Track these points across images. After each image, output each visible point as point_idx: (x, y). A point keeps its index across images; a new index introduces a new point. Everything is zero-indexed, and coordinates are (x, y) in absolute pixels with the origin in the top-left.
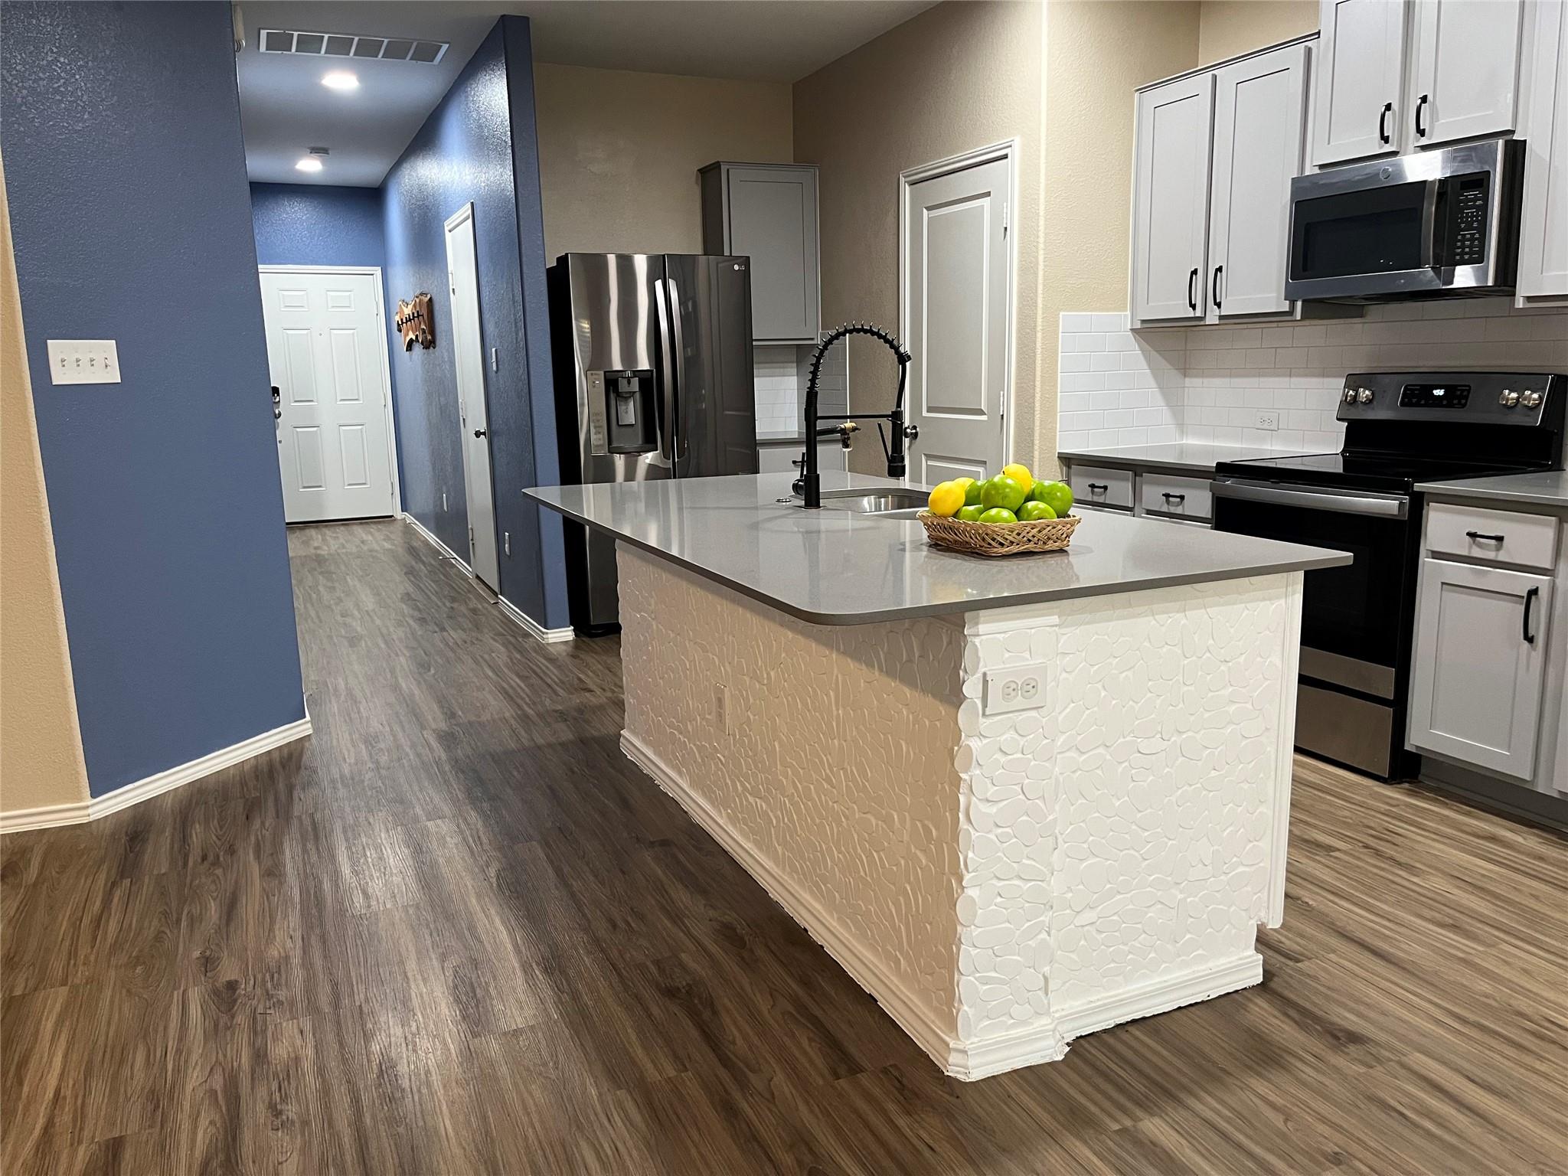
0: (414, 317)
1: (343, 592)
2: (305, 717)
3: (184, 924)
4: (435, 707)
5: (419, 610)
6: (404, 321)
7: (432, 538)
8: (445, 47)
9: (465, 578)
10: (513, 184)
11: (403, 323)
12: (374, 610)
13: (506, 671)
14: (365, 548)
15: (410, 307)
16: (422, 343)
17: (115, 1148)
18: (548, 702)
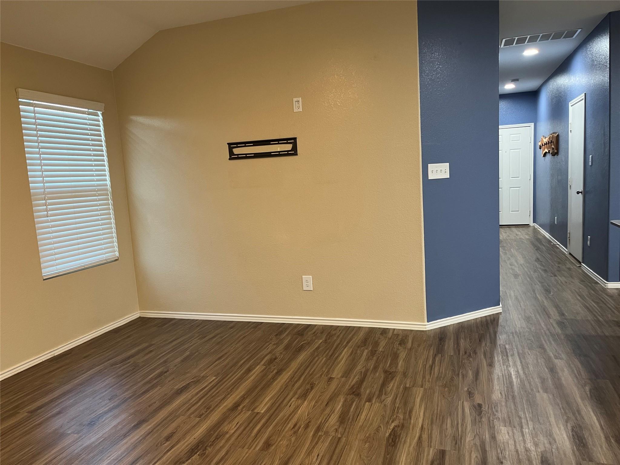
0: (549, 143)
1: (510, 255)
2: (500, 305)
3: (460, 376)
4: (554, 309)
5: (543, 266)
6: (544, 144)
7: (547, 235)
8: (579, 30)
9: (564, 254)
10: (608, 84)
11: (542, 145)
12: (523, 264)
13: (587, 298)
14: (518, 237)
15: (547, 139)
16: (552, 154)
17: (442, 453)
18: (609, 316)
